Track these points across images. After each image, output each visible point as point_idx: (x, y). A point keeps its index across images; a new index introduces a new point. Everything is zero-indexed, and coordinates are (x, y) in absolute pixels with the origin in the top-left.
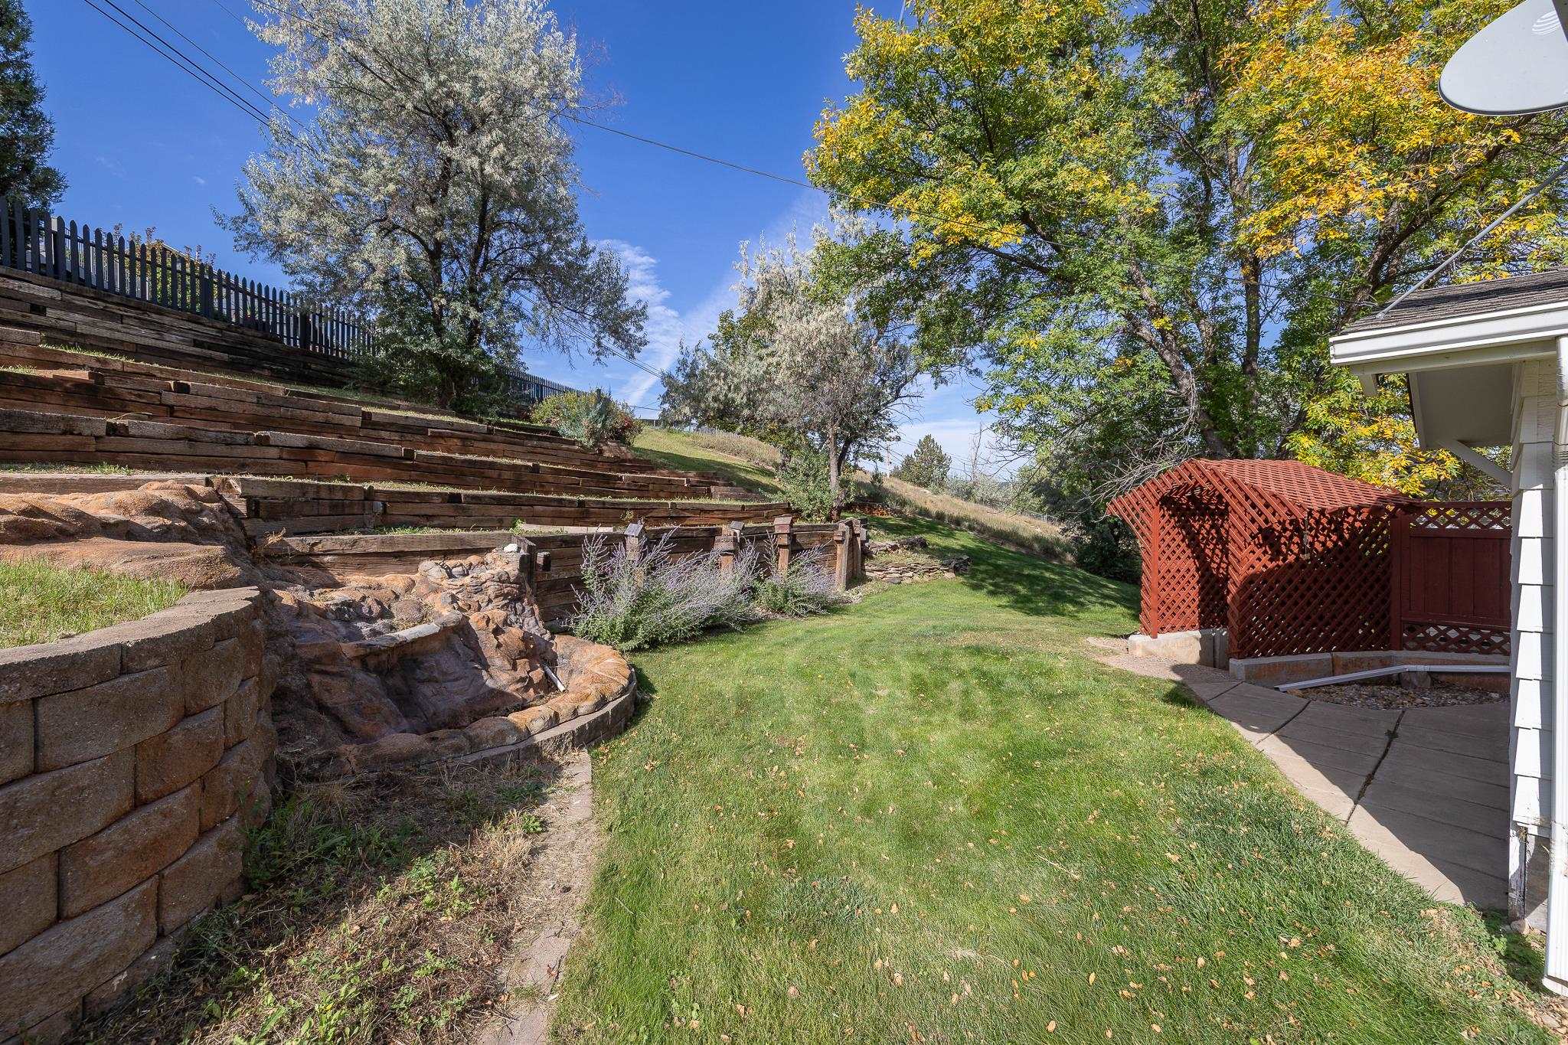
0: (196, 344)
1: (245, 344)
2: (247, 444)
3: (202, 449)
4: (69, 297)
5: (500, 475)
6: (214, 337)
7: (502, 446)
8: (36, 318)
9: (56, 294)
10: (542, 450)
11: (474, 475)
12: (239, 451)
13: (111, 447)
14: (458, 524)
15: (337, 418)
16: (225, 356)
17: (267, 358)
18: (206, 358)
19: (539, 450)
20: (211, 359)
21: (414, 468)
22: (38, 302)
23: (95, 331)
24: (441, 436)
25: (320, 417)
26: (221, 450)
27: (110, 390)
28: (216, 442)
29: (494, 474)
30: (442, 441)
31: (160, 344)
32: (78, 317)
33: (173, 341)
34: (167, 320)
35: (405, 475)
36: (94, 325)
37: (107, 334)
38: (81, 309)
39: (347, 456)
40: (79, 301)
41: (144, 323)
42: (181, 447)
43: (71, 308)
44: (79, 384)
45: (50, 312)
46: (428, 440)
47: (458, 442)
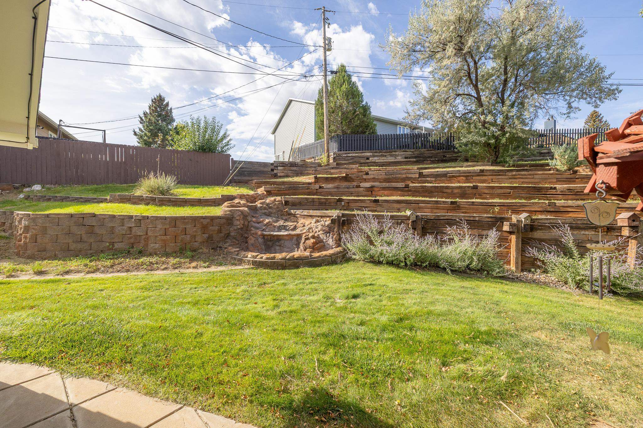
0: (406, 158)
1: (421, 154)
2: (353, 188)
3: (341, 190)
4: (374, 154)
5: (452, 191)
6: (411, 155)
7: (490, 177)
8: (368, 161)
9: (371, 154)
10: (520, 176)
11: (438, 192)
12: (351, 190)
13: (320, 191)
14: (377, 210)
15: (410, 176)
16: (415, 159)
17: (429, 157)
18: (408, 162)
19: (518, 176)
20: (410, 161)
21: (410, 191)
22: (368, 157)
23: (380, 161)
24: (453, 177)
25: (404, 176)
26: (347, 190)
27: (350, 177)
28: (344, 188)
29: (449, 191)
30: (455, 179)
31: (395, 160)
32: (376, 158)
33: (399, 159)
34: (397, 153)
35: (406, 193)
36: (379, 159)
37: (382, 161)
38: (377, 156)
39: (384, 189)
40: (376, 154)
41: (391, 156)
42: (335, 190)
43: (374, 156)
44: (343, 177)
45: (370, 159)
46: (448, 179)
47: (464, 178)
